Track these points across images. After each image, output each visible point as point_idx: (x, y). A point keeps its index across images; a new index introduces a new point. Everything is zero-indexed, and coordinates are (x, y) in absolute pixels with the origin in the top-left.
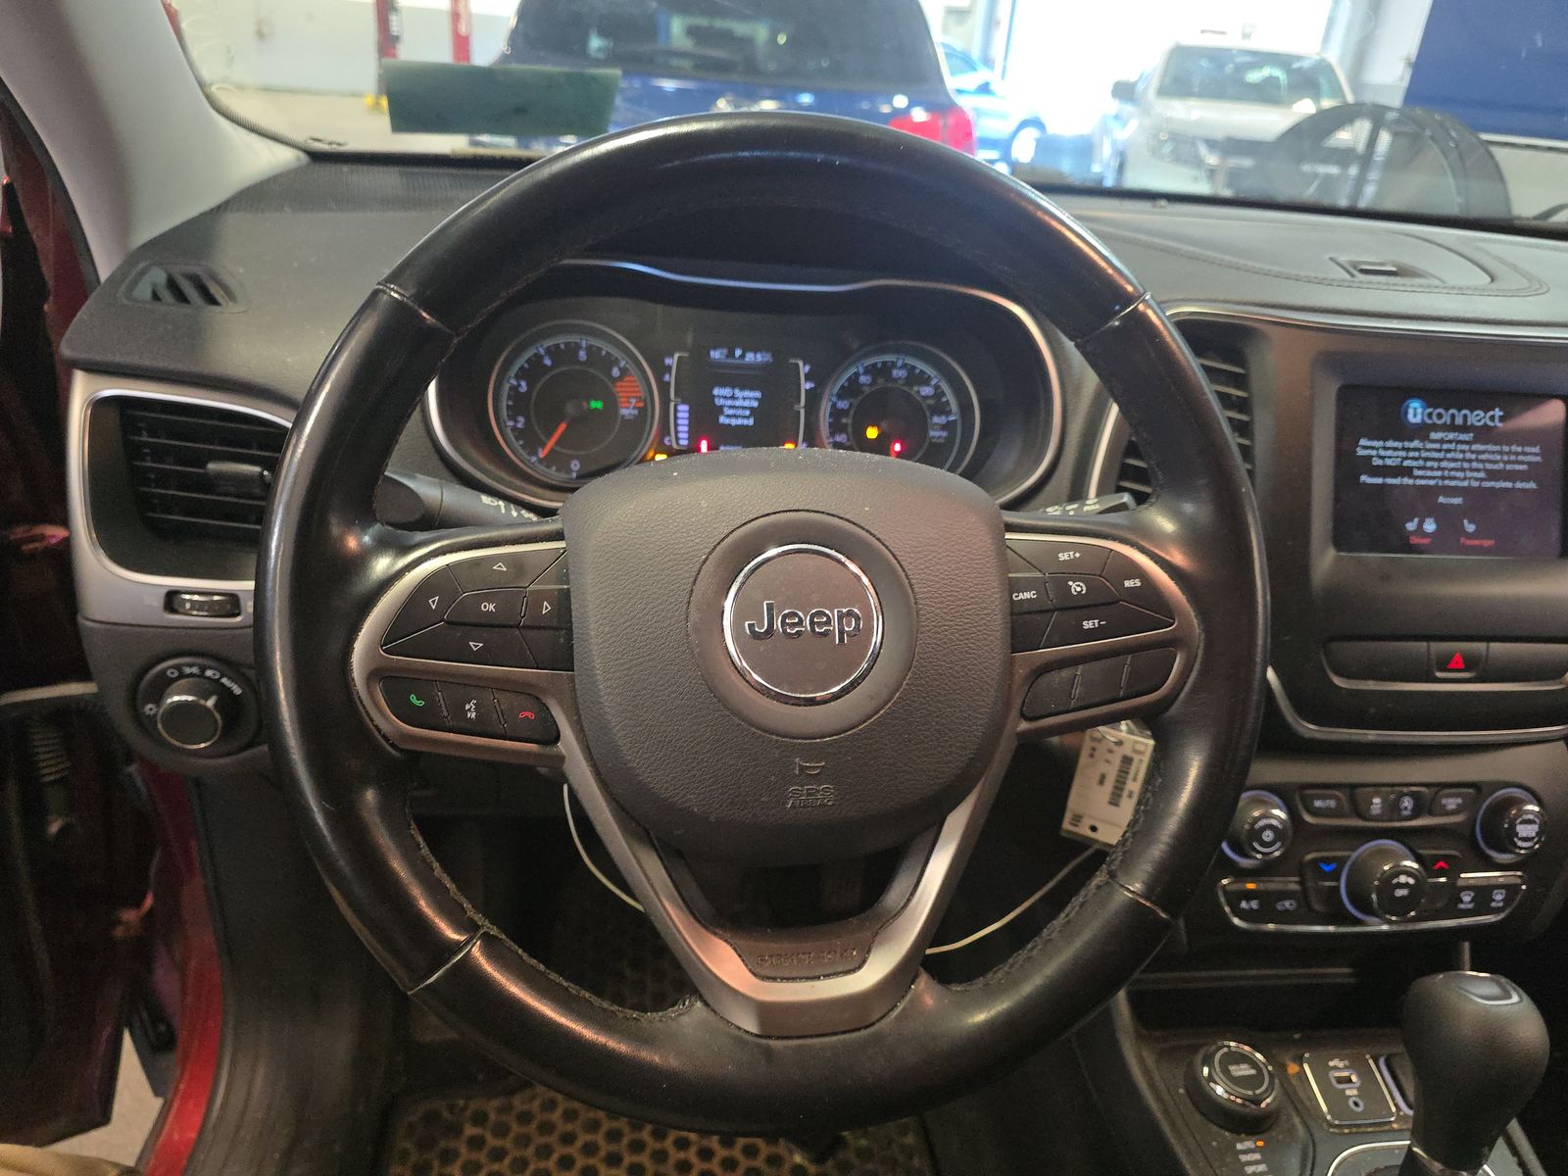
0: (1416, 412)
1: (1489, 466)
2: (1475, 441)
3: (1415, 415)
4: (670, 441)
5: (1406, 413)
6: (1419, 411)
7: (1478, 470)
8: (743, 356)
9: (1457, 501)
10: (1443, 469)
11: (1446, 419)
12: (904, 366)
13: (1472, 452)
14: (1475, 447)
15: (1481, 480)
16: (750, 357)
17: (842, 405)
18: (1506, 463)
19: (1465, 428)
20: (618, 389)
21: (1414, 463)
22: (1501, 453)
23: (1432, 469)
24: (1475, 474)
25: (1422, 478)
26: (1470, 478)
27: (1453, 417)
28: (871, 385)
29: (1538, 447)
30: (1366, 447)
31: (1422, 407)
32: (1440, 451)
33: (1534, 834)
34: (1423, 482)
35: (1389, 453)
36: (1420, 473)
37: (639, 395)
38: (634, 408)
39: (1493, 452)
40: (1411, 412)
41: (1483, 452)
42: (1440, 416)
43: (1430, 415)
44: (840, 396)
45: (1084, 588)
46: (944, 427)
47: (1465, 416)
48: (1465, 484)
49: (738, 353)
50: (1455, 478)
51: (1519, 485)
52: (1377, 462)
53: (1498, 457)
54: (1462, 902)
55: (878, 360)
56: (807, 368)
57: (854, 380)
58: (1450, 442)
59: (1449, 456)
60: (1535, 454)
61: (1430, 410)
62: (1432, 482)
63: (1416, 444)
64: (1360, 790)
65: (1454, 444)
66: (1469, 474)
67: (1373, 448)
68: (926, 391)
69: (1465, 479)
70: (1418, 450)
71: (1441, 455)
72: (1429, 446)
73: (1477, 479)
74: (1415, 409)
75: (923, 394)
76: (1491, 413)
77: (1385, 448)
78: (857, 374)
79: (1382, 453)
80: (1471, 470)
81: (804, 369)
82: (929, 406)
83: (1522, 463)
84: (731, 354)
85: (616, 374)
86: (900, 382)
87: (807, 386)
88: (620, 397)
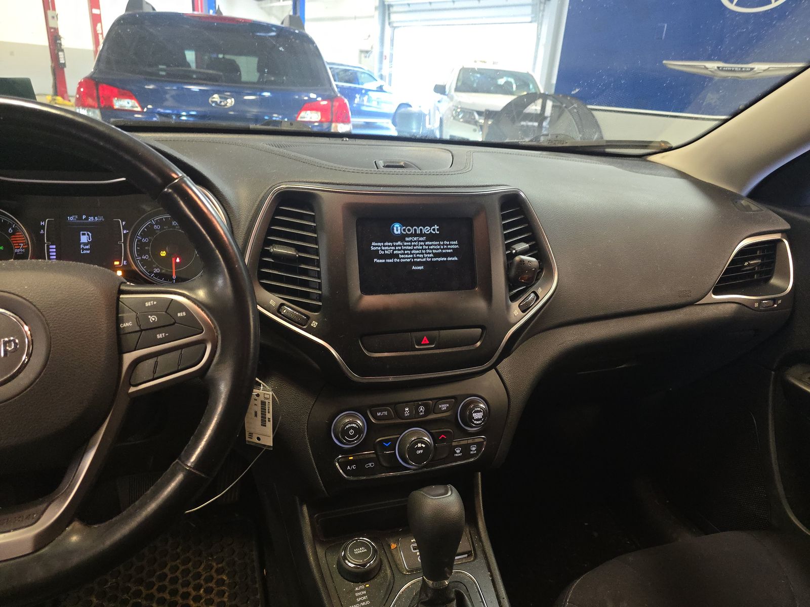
0: (397, 229)
1: (434, 251)
2: (427, 240)
3: (397, 231)
5: (393, 229)
6: (399, 228)
7: (429, 253)
8: (87, 219)
9: (421, 268)
10: (413, 254)
11: (412, 231)
13: (426, 245)
14: (426, 243)
15: (432, 258)
16: (91, 219)
17: (144, 240)
18: (442, 249)
19: (421, 235)
20: (12, 239)
21: (399, 252)
22: (439, 245)
23: (408, 254)
24: (428, 255)
25: (404, 258)
26: (426, 258)
27: (415, 230)
28: (160, 230)
29: (456, 242)
30: (375, 246)
31: (400, 226)
32: (411, 246)
33: (481, 417)
34: (404, 260)
35: (386, 248)
36: (403, 256)
37: (25, 241)
38: (22, 248)
39: (436, 245)
40: (395, 229)
41: (432, 245)
42: (409, 230)
43: (404, 230)
44: (143, 236)
45: (156, 319)
47: (421, 230)
48: (424, 260)
49: (84, 217)
50: (419, 258)
51: (449, 259)
52: (381, 252)
53: (439, 247)
54: (456, 453)
55: (163, 217)
56: (124, 223)
57: (150, 227)
58: (415, 241)
59: (415, 248)
60: (455, 245)
61: (405, 228)
62: (409, 260)
63: (399, 243)
64: (398, 405)
65: (417, 243)
66: (425, 255)
67: (378, 246)
69: (424, 257)
70: (401, 246)
71: (412, 248)
72: (405, 244)
73: (429, 257)
74: (397, 228)
76: (434, 227)
77: (384, 246)
78: (152, 225)
79: (383, 248)
80: (426, 253)
81: (122, 224)
83: (450, 249)
84: (80, 218)
85: (11, 231)
86: (176, 227)
87: (125, 232)
88: (14, 243)
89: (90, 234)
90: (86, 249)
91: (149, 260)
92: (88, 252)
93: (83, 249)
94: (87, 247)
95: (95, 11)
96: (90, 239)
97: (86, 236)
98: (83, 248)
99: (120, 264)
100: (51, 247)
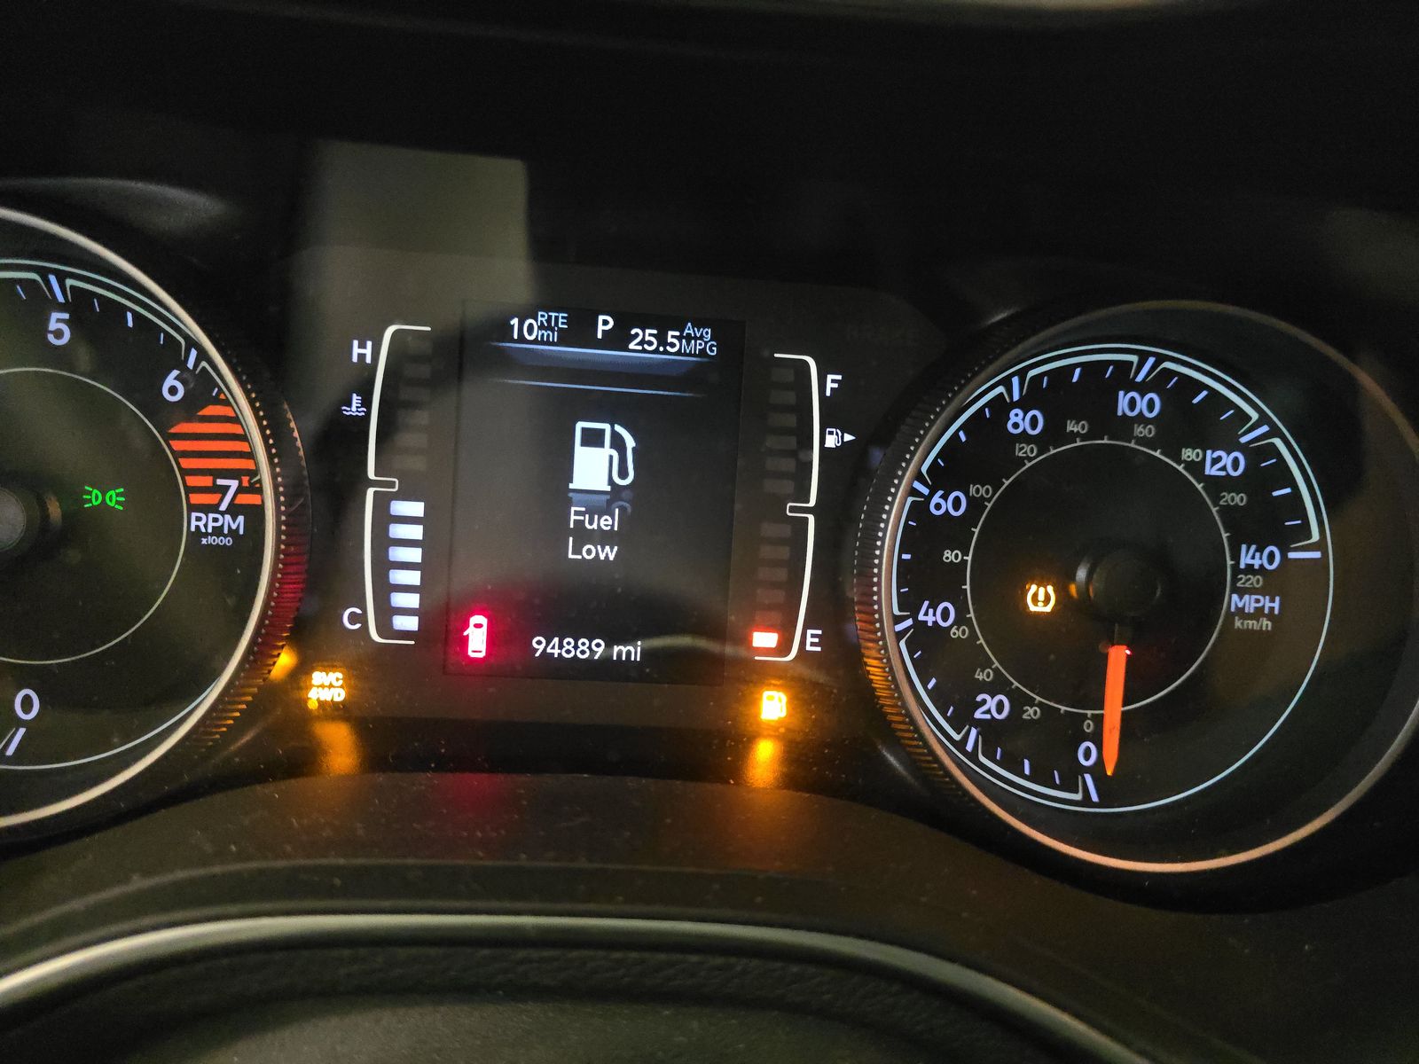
4: (361, 618)
8: (618, 338)
12: (1159, 382)
16: (643, 339)
17: (942, 505)
20: (178, 445)
28: (1042, 442)
38: (233, 507)
44: (941, 478)
46: (1272, 583)
49: (604, 324)
55: (1075, 359)
56: (831, 384)
57: (990, 424)
68: (1224, 463)
75: (1211, 471)
78: (1001, 407)
81: (822, 384)
82: (1226, 511)
84: (583, 330)
85: (173, 390)
86: (1139, 430)
87: (831, 441)
88: (185, 472)
89: (630, 442)
90: (603, 538)
91: (956, 633)
92: (609, 553)
93: (583, 536)
94: (605, 523)
96: (623, 473)
97: (607, 451)
98: (579, 524)
99: (784, 647)
100: (401, 508)
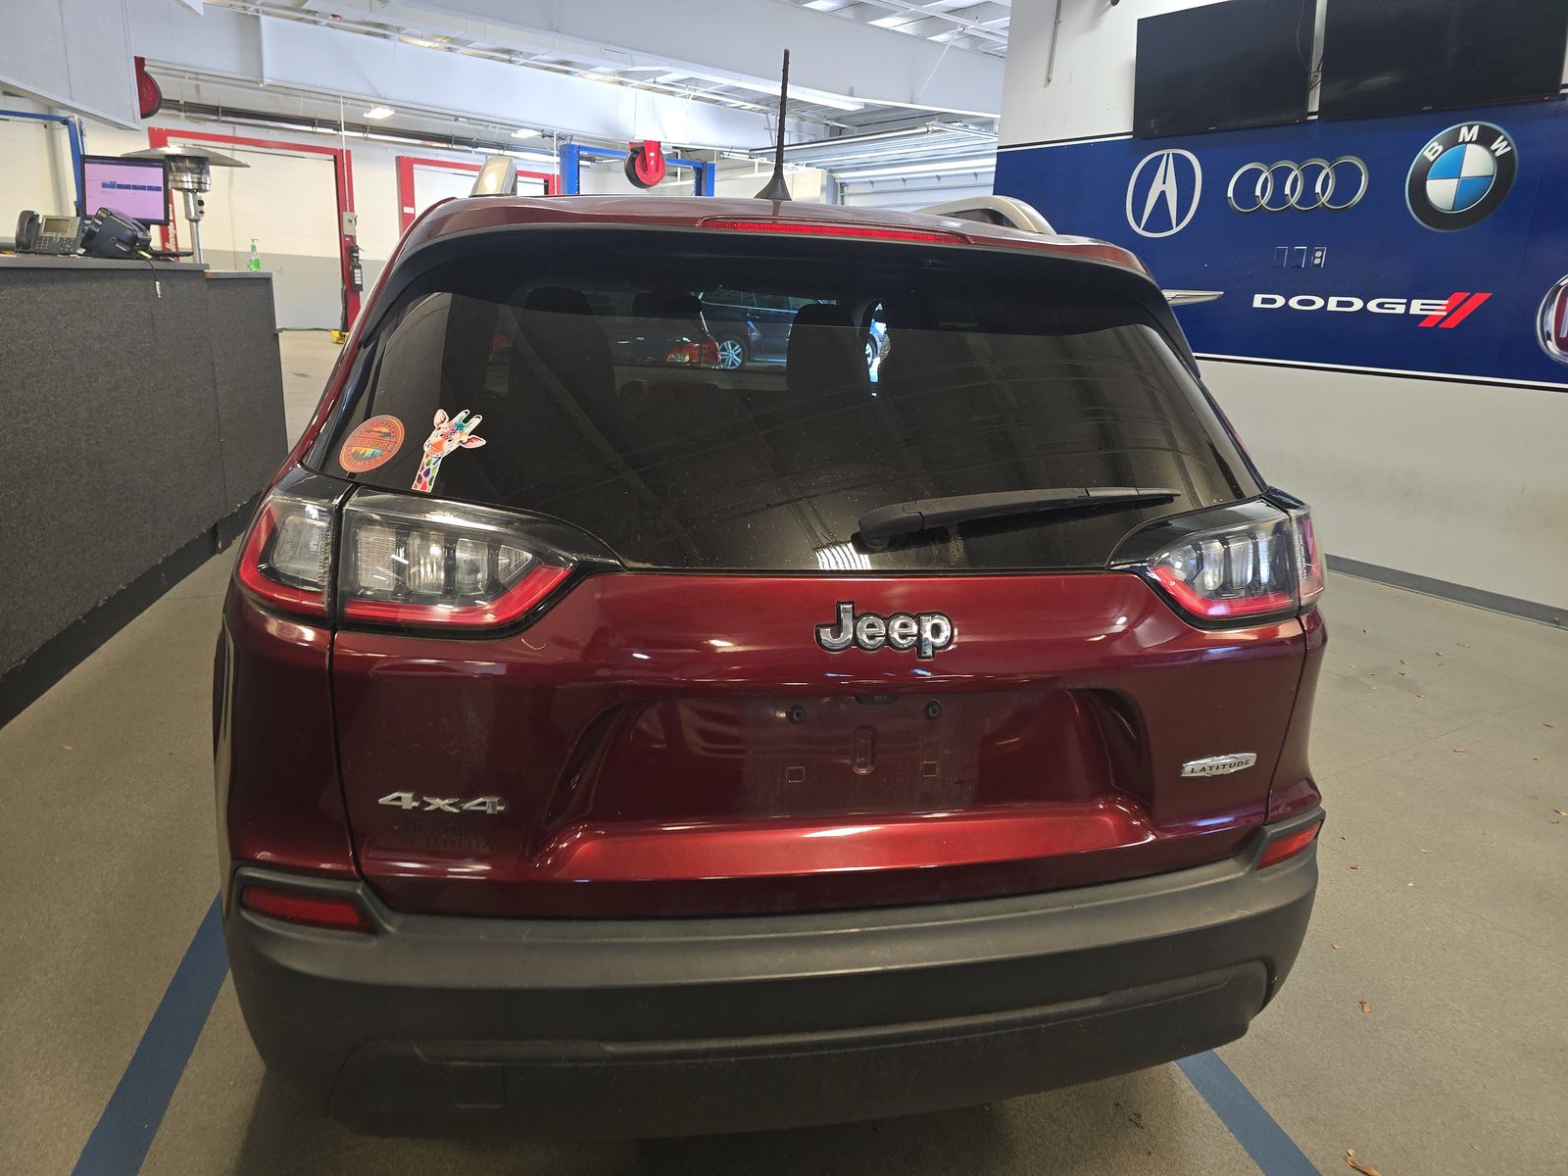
95: (408, 210)
